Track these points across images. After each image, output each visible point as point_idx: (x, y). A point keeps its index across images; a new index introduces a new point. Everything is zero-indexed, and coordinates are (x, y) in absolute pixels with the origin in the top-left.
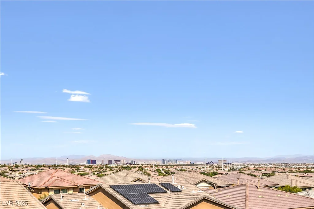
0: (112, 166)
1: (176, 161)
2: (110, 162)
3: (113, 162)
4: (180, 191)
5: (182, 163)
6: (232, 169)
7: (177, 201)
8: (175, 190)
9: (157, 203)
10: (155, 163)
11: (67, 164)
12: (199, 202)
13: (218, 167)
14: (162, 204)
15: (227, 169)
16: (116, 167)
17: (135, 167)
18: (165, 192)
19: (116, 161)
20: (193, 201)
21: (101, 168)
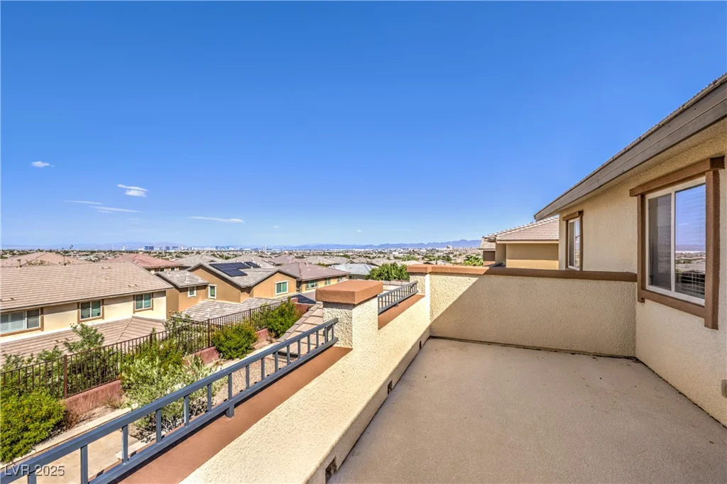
0: (170, 251)
1: (228, 248)
2: (168, 248)
3: (171, 248)
4: (259, 267)
5: (233, 249)
6: (272, 254)
7: (260, 273)
8: (256, 266)
9: (246, 275)
10: (210, 249)
11: (123, 250)
12: (276, 273)
13: (262, 252)
14: (249, 276)
15: (269, 254)
16: (175, 253)
17: (192, 253)
18: (249, 268)
19: (174, 247)
20: (270, 273)
21: (160, 253)
